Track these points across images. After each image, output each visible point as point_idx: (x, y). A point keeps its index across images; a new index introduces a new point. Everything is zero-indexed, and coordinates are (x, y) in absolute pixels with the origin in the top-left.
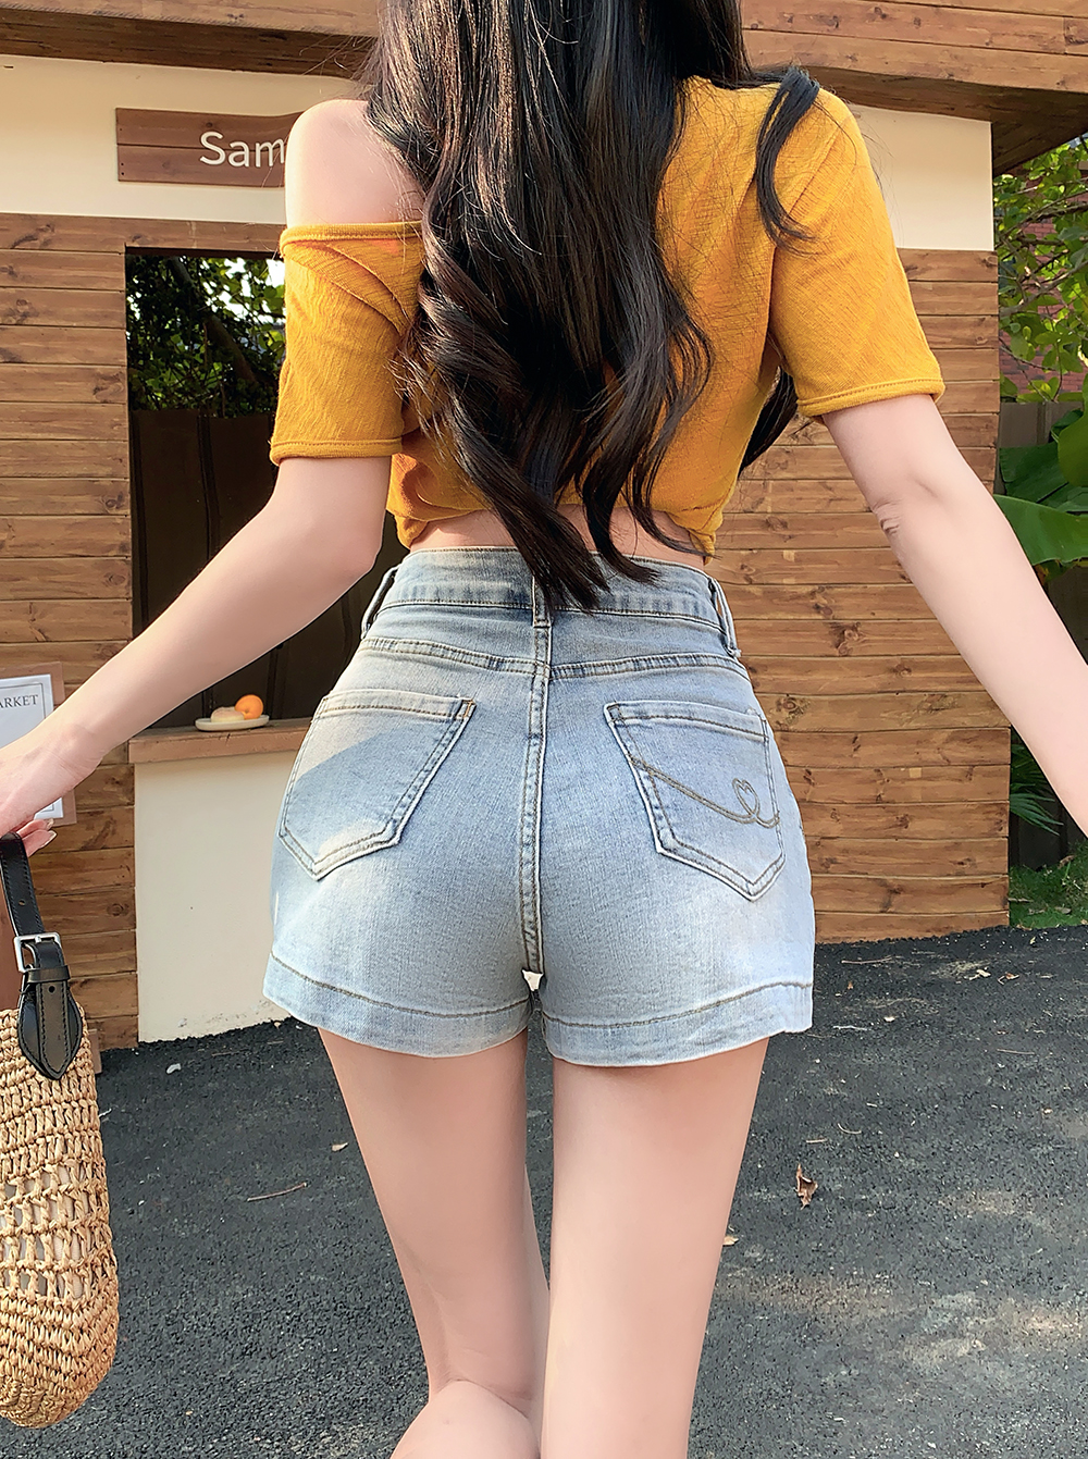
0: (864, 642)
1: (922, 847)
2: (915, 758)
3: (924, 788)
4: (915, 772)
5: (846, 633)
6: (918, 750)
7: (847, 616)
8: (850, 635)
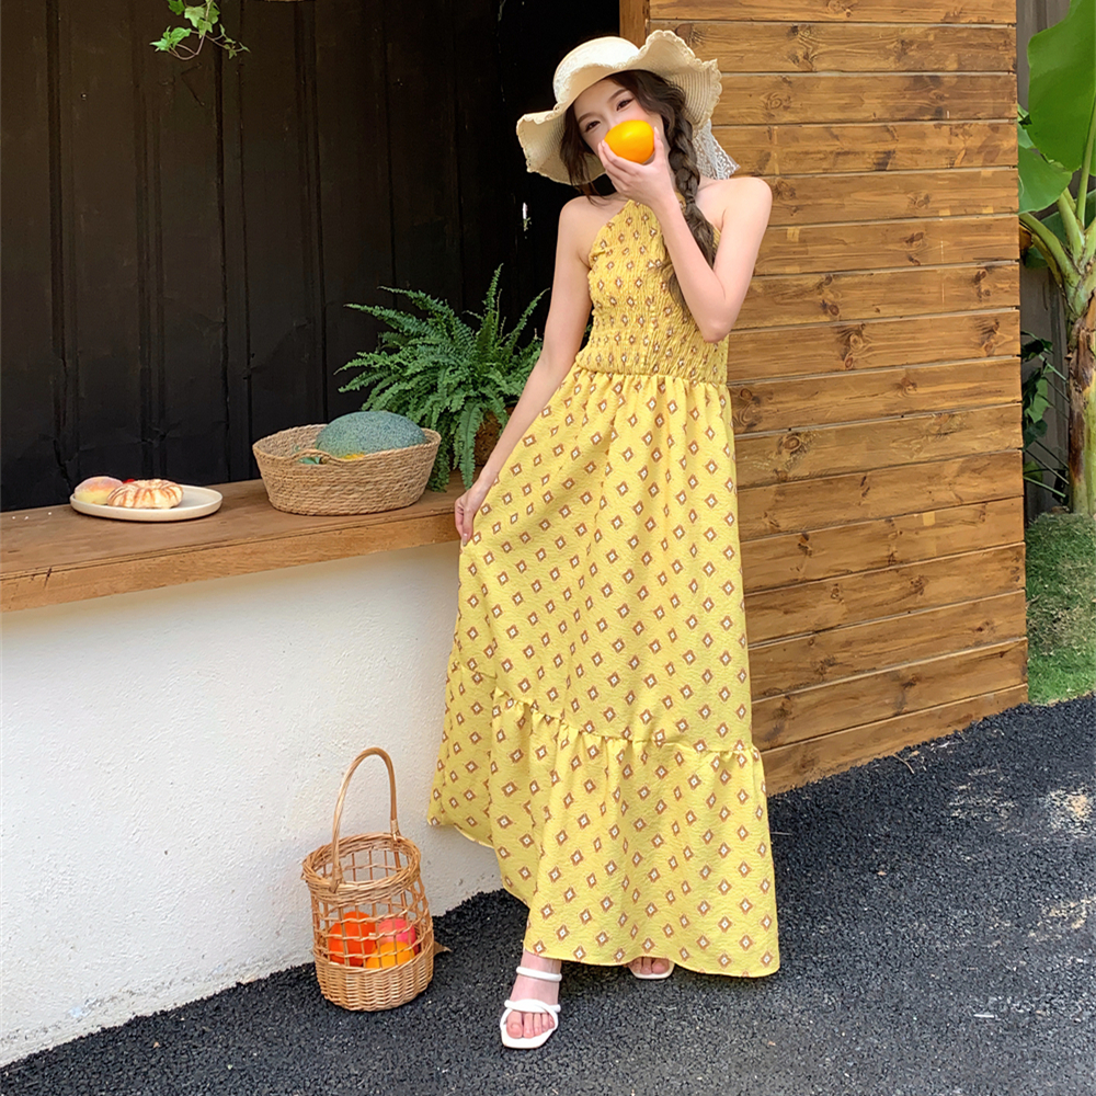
0: (870, 349)
1: (940, 615)
2: (928, 499)
3: (938, 538)
4: (929, 518)
5: (852, 339)
6: (930, 488)
7: (852, 316)
8: (855, 341)
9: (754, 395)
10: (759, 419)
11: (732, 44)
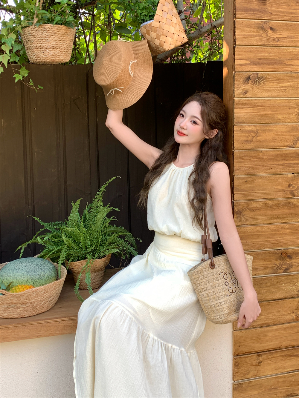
9: (289, 254)
10: (291, 266)
11: (280, 83)
